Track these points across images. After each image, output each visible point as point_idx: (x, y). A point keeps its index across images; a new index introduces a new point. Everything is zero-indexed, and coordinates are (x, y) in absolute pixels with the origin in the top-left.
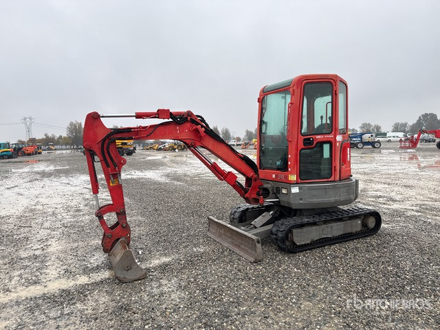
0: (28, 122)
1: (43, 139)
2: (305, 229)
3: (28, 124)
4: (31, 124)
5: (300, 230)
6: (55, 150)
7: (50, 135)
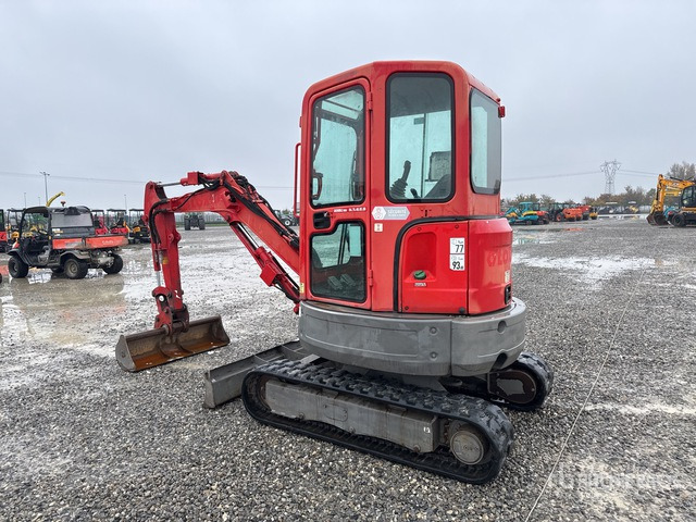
0: (610, 168)
1: (622, 196)
2: (289, 389)
3: (610, 171)
4: (614, 171)
5: (278, 387)
6: (638, 213)
7: (634, 189)
